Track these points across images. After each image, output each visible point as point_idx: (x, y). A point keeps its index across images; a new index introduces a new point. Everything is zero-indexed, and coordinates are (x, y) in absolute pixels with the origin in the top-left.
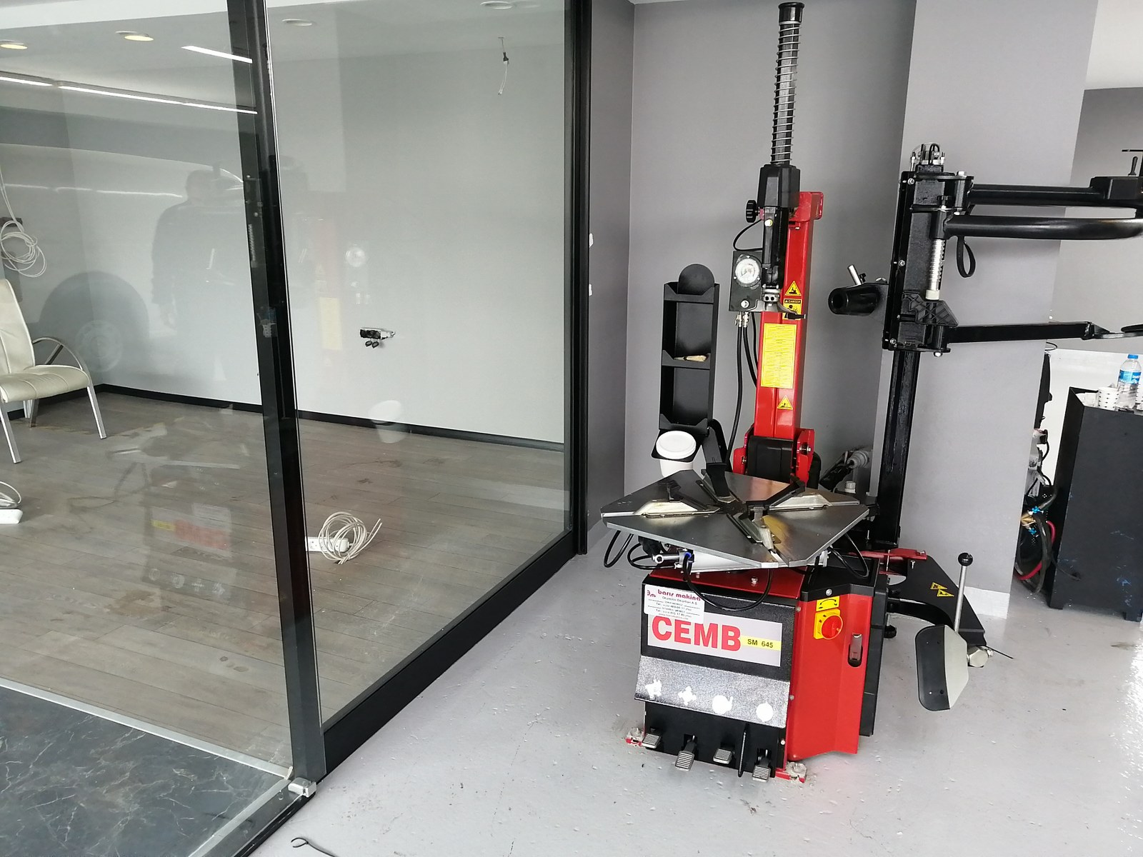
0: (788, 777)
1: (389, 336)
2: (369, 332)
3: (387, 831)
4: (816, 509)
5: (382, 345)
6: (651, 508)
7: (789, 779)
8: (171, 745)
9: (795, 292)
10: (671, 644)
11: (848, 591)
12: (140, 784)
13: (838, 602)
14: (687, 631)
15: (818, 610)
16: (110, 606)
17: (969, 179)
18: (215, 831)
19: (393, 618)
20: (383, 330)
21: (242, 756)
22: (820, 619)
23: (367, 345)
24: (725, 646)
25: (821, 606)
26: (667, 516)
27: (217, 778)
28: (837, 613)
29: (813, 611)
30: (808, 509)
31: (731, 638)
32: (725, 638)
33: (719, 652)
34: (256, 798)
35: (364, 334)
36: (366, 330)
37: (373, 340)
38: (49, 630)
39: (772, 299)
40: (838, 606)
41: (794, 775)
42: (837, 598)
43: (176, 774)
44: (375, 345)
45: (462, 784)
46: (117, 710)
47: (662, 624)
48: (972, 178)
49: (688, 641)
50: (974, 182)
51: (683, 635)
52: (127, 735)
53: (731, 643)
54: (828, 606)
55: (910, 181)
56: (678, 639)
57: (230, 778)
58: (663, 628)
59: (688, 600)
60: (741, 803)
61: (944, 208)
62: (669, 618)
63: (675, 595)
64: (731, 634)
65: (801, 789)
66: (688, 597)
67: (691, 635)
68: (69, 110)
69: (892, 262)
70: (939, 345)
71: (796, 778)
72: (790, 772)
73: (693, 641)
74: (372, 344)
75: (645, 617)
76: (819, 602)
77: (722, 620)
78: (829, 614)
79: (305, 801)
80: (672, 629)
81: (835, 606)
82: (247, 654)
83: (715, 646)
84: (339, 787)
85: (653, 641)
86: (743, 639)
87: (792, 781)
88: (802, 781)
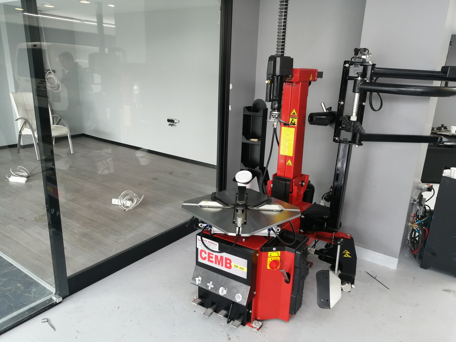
0: (252, 327)
1: (177, 122)
2: (170, 120)
3: (80, 322)
4: (276, 211)
5: (175, 125)
6: (203, 203)
7: (253, 328)
8: (23, 274)
9: (294, 114)
10: (206, 262)
11: (284, 250)
12: (3, 288)
13: (279, 254)
14: (212, 258)
15: (269, 256)
16: (35, 218)
17: (373, 65)
18: (17, 311)
19: (132, 235)
20: (175, 120)
21: (44, 282)
22: (269, 260)
23: (169, 125)
24: (226, 267)
25: (271, 255)
26: (209, 207)
27: (31, 290)
28: (279, 258)
29: (267, 257)
30: (273, 211)
31: (228, 263)
32: (226, 263)
33: (223, 269)
34: (39, 300)
35: (169, 121)
36: (170, 119)
37: (172, 123)
38: (10, 224)
39: (275, 116)
40: (279, 255)
41: (255, 326)
42: (279, 252)
43: (18, 286)
44: (172, 125)
45: (119, 307)
46: (13, 258)
47: (203, 253)
48: (375, 64)
49: (212, 262)
50: (376, 66)
51: (211, 259)
52: (10, 268)
53: (228, 265)
54: (274, 255)
55: (347, 65)
56: (209, 260)
57: (35, 290)
58: (204, 255)
59: (212, 244)
60: (226, 335)
61: (359, 78)
62: (206, 251)
63: (208, 242)
64: (228, 261)
65: (256, 333)
66: (212, 243)
67: (214, 260)
68: (76, 29)
69: (339, 102)
70: (357, 141)
71: (255, 328)
72: (253, 325)
73: (214, 262)
74: (171, 125)
75: (197, 249)
76: (269, 253)
77: (225, 255)
78: (273, 259)
79: (56, 304)
80: (207, 256)
81: (278, 256)
82: (71, 242)
83: (222, 265)
84: (73, 301)
85: (200, 260)
86: (233, 264)
87: (253, 329)
88: (258, 330)
